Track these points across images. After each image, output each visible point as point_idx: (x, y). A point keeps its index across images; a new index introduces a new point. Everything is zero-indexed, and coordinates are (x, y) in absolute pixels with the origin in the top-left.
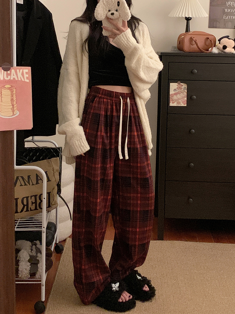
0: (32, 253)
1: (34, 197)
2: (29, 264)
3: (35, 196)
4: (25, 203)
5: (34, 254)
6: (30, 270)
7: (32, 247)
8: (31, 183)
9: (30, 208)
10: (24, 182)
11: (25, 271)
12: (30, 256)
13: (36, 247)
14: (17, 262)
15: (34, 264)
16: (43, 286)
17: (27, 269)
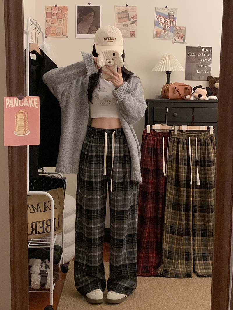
0: (42, 268)
1: (41, 222)
2: (40, 276)
3: (43, 221)
4: (34, 227)
5: (44, 269)
6: (40, 281)
7: (42, 263)
8: (39, 211)
9: (39, 231)
10: (34, 210)
11: (36, 282)
12: (41, 271)
13: (45, 264)
14: (30, 276)
15: (44, 276)
16: (52, 293)
17: (38, 280)
